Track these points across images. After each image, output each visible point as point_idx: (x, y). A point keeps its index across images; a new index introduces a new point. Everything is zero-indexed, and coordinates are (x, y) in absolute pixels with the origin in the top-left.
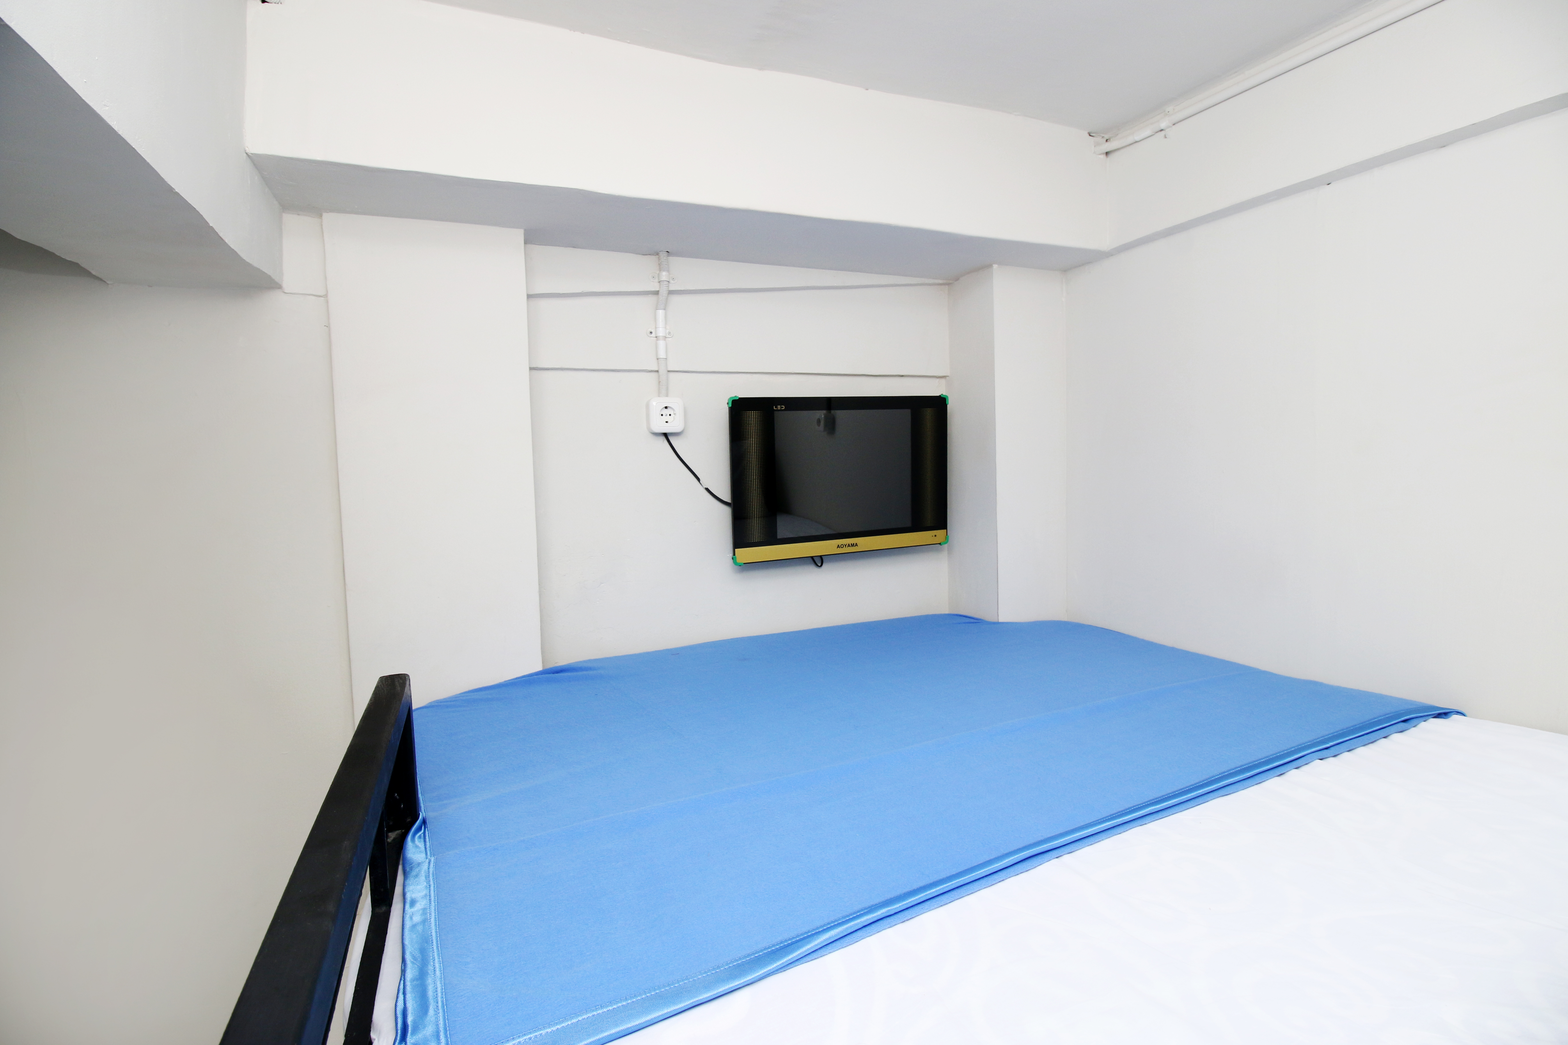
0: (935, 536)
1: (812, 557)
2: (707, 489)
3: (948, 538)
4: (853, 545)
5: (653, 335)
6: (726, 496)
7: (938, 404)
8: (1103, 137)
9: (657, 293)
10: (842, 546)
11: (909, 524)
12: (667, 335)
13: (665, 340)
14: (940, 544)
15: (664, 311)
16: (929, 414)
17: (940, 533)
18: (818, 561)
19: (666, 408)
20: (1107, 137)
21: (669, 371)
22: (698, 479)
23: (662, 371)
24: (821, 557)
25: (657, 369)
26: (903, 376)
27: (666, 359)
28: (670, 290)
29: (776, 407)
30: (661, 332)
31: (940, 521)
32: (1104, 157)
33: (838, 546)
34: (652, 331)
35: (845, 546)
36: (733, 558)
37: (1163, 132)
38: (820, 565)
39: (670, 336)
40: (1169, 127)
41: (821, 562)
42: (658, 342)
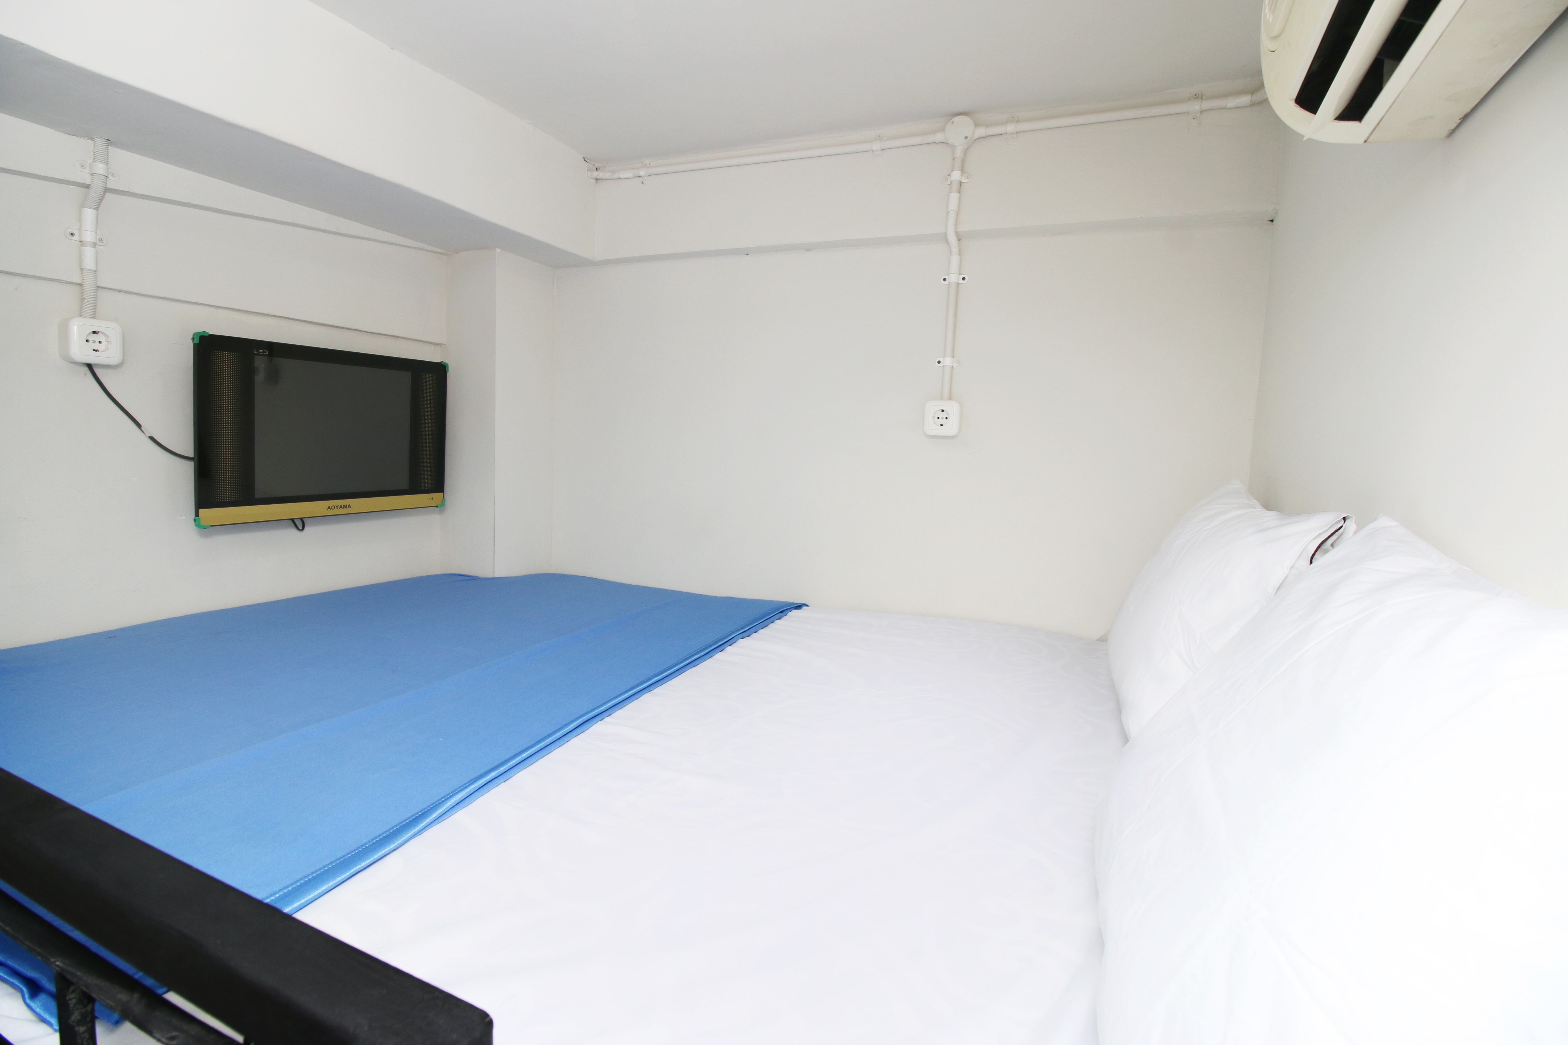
0: (432, 499)
1: (293, 520)
2: (152, 438)
3: (445, 501)
4: (345, 507)
5: (76, 237)
6: (188, 448)
7: (439, 371)
8: (594, 165)
9: (88, 186)
10: (333, 508)
11: (405, 485)
12: (98, 242)
13: (95, 248)
14: (437, 506)
15: (94, 211)
16: (429, 379)
17: (437, 496)
18: (299, 524)
19: (94, 332)
20: (597, 165)
21: (98, 287)
22: (139, 425)
23: (89, 284)
24: (302, 519)
25: (79, 281)
26: (397, 337)
27: (96, 271)
28: (107, 187)
29: (257, 351)
30: (89, 236)
31: (437, 484)
32: (593, 181)
33: (329, 508)
34: (74, 232)
35: (337, 507)
36: (195, 520)
37: (641, 178)
38: (301, 529)
39: (101, 244)
40: (646, 176)
41: (302, 525)
42: (84, 248)
